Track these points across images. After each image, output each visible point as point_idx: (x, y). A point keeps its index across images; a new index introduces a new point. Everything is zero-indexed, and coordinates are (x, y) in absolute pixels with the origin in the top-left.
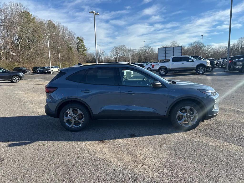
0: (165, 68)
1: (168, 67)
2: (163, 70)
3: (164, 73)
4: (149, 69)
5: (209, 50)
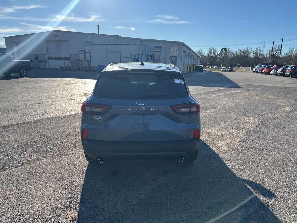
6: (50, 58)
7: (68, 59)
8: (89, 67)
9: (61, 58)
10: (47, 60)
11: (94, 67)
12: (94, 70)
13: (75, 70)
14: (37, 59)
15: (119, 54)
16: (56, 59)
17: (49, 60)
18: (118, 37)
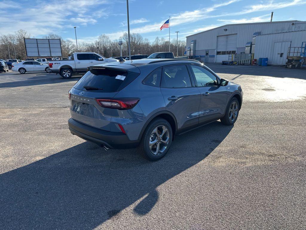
0: (70, 68)
1: (73, 67)
2: (67, 71)
3: (68, 75)
4: (22, 69)
5: (70, 46)
6: (218, 53)
7: (234, 52)
8: (251, 60)
9: (227, 52)
10: (215, 54)
11: (256, 60)
12: (255, 64)
13: (234, 65)
14: (207, 54)
15: (290, 43)
16: (224, 53)
17: (217, 54)
18: (294, 23)
